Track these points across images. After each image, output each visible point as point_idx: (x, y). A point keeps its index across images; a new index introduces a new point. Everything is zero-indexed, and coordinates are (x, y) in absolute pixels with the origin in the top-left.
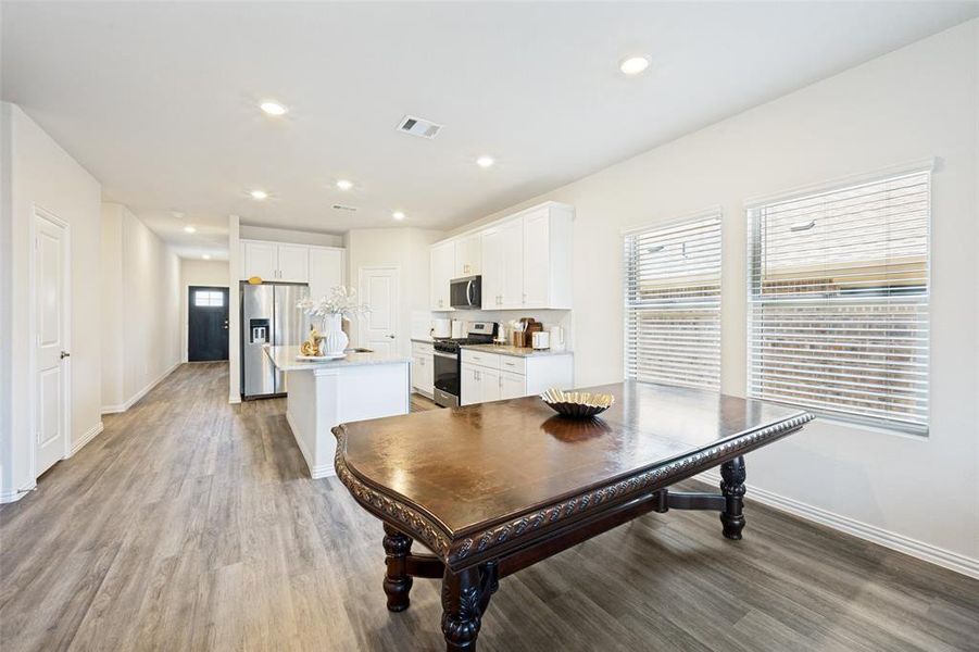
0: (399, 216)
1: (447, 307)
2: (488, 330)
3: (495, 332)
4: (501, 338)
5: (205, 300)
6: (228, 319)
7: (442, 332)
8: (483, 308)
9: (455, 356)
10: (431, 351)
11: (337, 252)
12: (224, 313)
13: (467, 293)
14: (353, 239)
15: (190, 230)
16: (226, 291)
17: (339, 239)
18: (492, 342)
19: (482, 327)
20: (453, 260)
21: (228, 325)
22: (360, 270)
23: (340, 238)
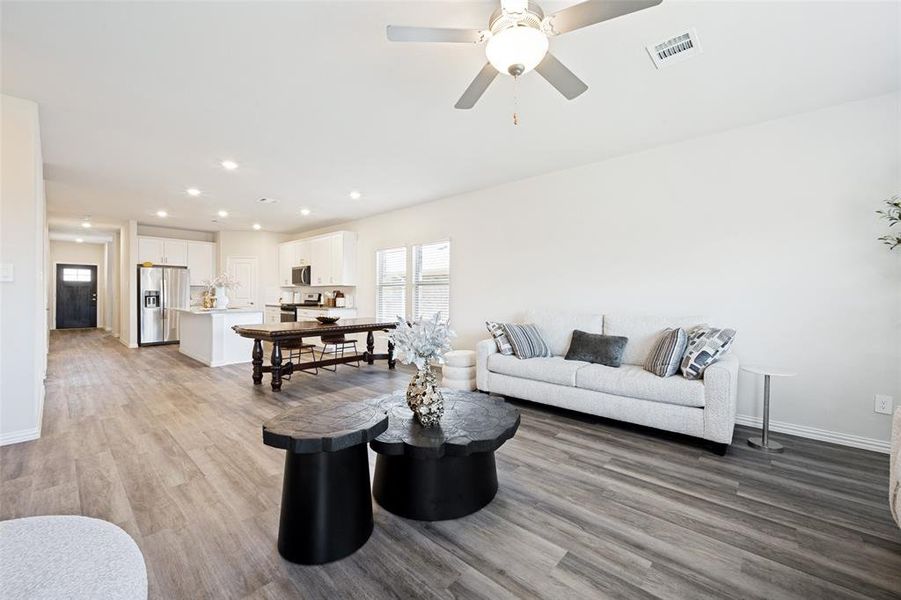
0: (257, 227)
1: (290, 284)
2: (315, 298)
3: (319, 300)
4: (322, 303)
5: (71, 276)
6: (96, 293)
7: (287, 300)
8: (312, 284)
9: (293, 313)
10: (279, 311)
11: (209, 246)
12: (92, 287)
13: (302, 276)
14: (222, 238)
15: (87, 225)
16: (94, 269)
17: (210, 235)
18: (316, 305)
19: (312, 296)
20: (294, 254)
21: (96, 297)
22: (228, 259)
23: (212, 237)
